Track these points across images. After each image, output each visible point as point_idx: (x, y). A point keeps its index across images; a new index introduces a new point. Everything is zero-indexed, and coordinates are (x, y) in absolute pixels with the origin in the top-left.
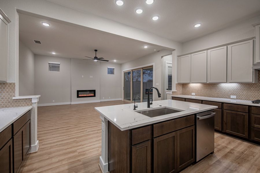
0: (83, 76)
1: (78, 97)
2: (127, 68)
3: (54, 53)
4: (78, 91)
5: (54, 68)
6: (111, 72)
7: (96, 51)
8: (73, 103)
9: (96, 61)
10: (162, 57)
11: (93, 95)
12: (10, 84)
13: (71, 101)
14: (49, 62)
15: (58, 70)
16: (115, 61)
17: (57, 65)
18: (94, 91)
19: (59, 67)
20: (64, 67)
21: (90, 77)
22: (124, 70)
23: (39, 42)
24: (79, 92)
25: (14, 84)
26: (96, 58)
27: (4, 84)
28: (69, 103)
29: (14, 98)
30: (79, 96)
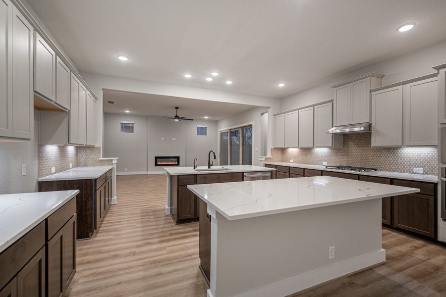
0: (163, 139)
1: (156, 165)
2: (224, 127)
3: (127, 112)
4: (156, 158)
5: (128, 128)
6: (202, 132)
7: (177, 108)
8: (149, 173)
9: (177, 120)
10: (262, 114)
11: (177, 163)
12: (97, 148)
13: (147, 171)
14: (122, 122)
15: (132, 131)
16: (206, 118)
17: (130, 125)
18: (178, 158)
19: (132, 127)
20: (139, 127)
21: (173, 139)
22: (221, 130)
23: (113, 103)
24: (158, 160)
25: (100, 147)
26: (177, 117)
27: (93, 147)
28: (144, 173)
29: (100, 159)
30: (158, 163)
